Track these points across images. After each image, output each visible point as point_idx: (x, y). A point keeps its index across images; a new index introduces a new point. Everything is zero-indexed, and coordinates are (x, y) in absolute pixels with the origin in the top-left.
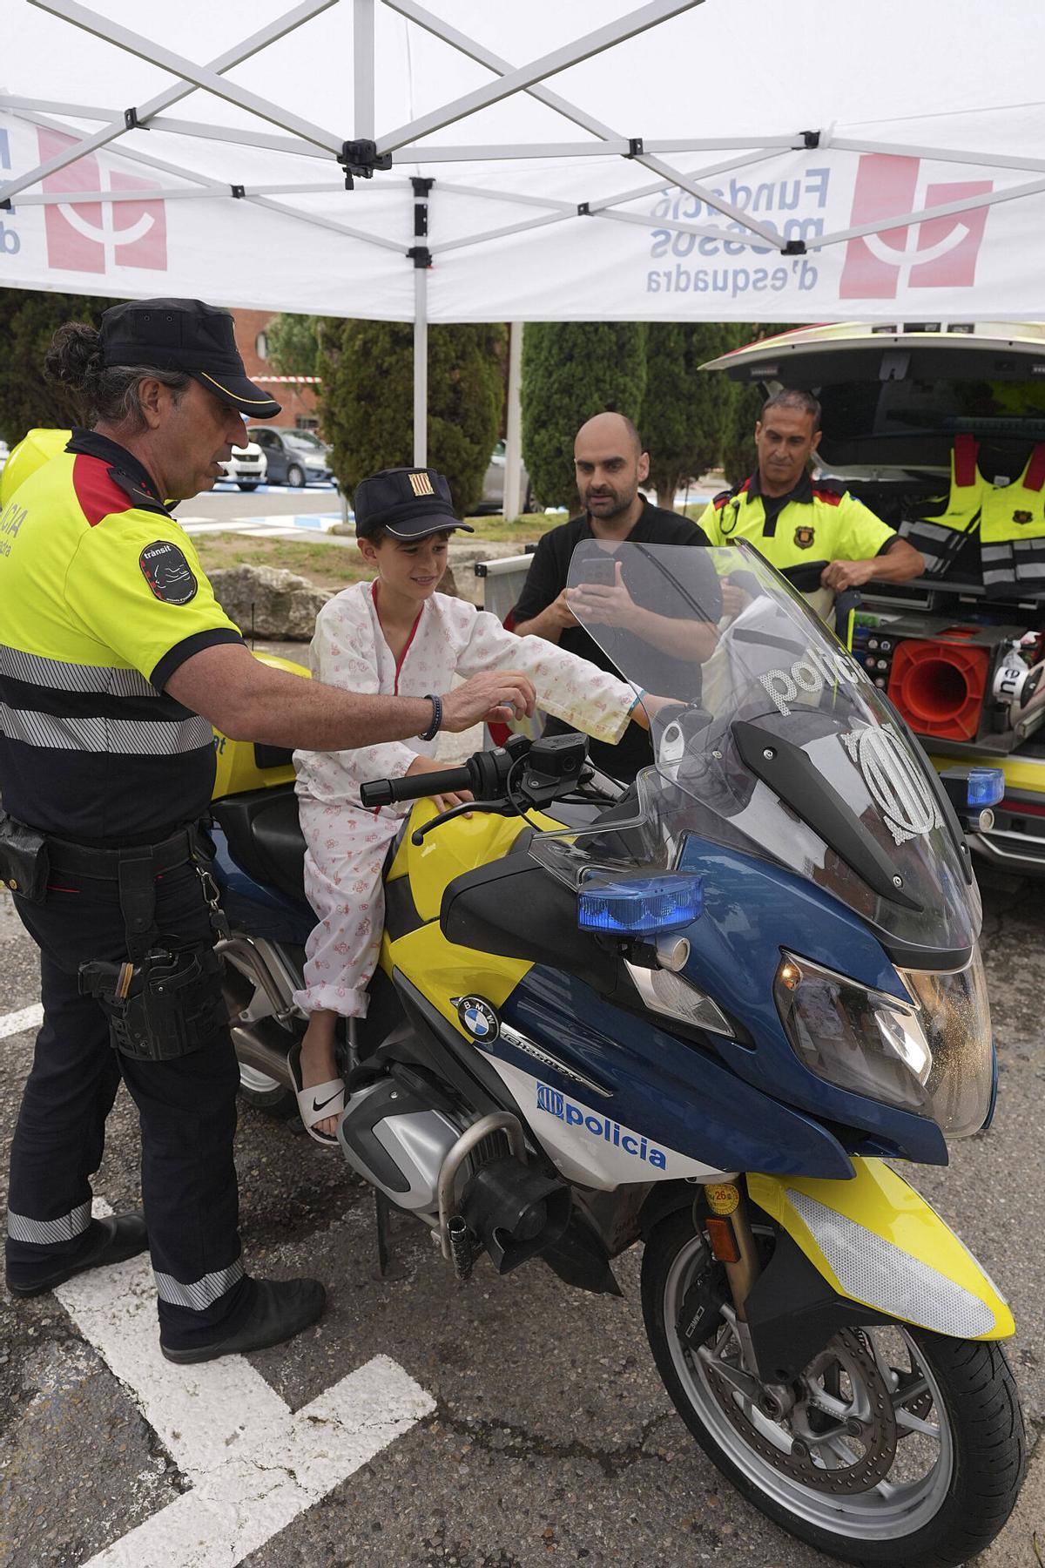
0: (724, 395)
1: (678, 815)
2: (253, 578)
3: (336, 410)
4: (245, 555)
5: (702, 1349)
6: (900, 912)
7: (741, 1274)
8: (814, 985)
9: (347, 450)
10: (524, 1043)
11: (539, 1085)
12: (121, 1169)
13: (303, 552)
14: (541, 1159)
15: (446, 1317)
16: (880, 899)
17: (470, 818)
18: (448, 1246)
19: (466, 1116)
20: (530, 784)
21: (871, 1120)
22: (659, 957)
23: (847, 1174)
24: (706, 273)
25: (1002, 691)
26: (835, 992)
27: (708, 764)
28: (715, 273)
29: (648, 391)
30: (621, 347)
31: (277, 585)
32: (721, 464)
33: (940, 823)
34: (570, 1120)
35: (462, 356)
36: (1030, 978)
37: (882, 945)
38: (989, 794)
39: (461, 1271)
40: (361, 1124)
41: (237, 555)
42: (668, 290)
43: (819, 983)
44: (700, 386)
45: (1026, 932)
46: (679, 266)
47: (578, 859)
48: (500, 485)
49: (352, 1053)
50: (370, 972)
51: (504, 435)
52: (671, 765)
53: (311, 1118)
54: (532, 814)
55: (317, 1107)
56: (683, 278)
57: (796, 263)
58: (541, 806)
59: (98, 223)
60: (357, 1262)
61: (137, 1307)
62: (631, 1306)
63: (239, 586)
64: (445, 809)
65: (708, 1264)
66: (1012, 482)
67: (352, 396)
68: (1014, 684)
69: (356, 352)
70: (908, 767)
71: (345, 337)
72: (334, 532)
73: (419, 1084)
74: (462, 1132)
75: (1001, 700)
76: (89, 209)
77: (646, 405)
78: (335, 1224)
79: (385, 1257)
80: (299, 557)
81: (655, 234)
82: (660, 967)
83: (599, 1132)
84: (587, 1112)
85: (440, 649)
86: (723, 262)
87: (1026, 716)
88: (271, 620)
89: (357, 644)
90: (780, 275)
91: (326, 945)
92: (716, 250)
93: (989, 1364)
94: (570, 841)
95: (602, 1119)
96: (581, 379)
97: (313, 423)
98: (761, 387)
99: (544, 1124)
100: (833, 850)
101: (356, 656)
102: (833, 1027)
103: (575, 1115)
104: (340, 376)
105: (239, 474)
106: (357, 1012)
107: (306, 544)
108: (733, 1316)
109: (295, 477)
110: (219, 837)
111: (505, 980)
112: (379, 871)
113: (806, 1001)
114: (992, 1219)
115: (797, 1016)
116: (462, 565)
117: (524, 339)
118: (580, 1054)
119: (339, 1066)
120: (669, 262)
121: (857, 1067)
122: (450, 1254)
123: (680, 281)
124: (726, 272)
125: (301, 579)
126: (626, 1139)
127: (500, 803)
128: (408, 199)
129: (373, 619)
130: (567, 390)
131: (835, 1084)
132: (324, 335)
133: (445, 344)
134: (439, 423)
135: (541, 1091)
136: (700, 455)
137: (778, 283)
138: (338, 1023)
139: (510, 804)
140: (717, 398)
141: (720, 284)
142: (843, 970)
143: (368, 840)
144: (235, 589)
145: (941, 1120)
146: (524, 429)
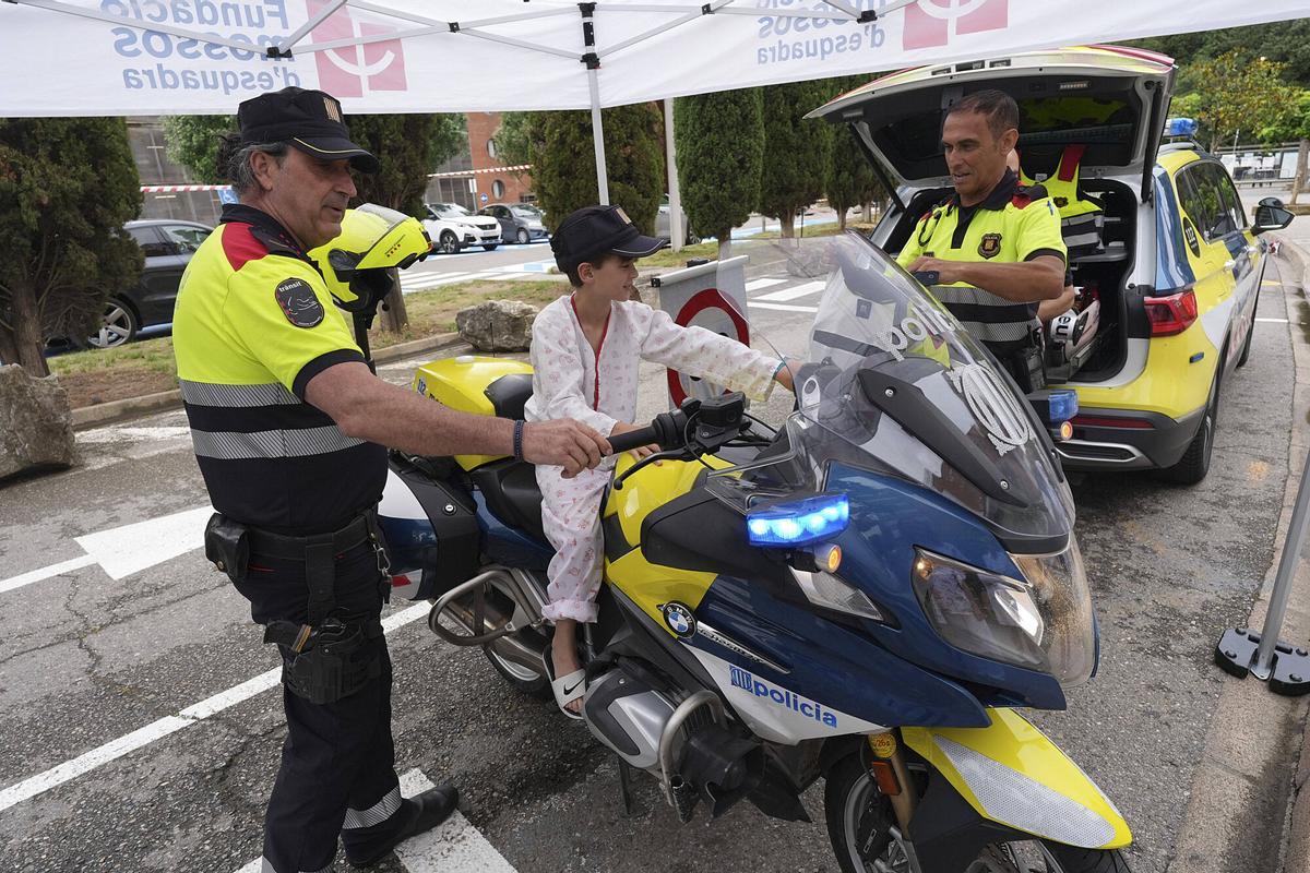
0: (823, 144)
1: (822, 447)
2: (497, 309)
3: (545, 185)
4: (490, 294)
5: (877, 862)
6: (1008, 509)
7: (903, 803)
8: (945, 572)
9: (555, 212)
10: (716, 636)
11: (731, 667)
12: (431, 746)
13: (530, 288)
14: (738, 725)
15: (678, 843)
16: (988, 499)
17: (661, 465)
18: (672, 797)
19: (678, 694)
20: (702, 435)
21: (999, 677)
22: (817, 562)
23: (985, 723)
24: (801, 45)
25: (1058, 333)
26: (961, 577)
27: (843, 405)
28: (808, 43)
29: (768, 147)
30: (745, 118)
31: (514, 312)
32: (825, 195)
33: (1033, 435)
34: (758, 693)
35: (631, 136)
36: (1100, 549)
37: (997, 538)
38: (1067, 410)
39: (684, 817)
40: (599, 704)
41: (486, 295)
42: (774, 60)
43: (948, 572)
44: (804, 140)
45: (1093, 514)
46: (780, 42)
47: (746, 490)
48: (667, 227)
49: (590, 649)
50: (597, 588)
51: (666, 190)
52: (812, 409)
53: (563, 700)
54: (705, 457)
55: (567, 692)
56: (784, 50)
57: (867, 27)
58: (712, 451)
59: (354, 61)
60: (609, 805)
61: (449, 850)
62: (819, 825)
63: (487, 315)
64: (639, 459)
65: (876, 795)
66: (1049, 176)
67: (555, 174)
68: (1066, 327)
69: (555, 142)
70: (1003, 393)
71: (546, 132)
72: (552, 272)
73: (640, 671)
74: (676, 707)
75: (1057, 341)
76: (347, 52)
77: (766, 157)
78: (589, 777)
79: (628, 800)
80: (528, 291)
81: (761, 21)
82: (819, 570)
83: (782, 700)
84: (771, 686)
85: (627, 340)
86: (813, 34)
87: (1078, 351)
88: (512, 337)
89: (564, 342)
90: (856, 38)
91: (562, 571)
92: (807, 25)
93: (1112, 867)
94: (737, 475)
95: (783, 691)
96: (718, 144)
97: (531, 198)
98: (851, 126)
99: (738, 697)
100: (948, 463)
101: (563, 352)
102: (962, 606)
103: (761, 689)
104: (545, 160)
105: (483, 238)
106: (590, 618)
107: (533, 282)
108: (900, 836)
109: (523, 237)
110: (478, 496)
111: (697, 588)
112: (597, 511)
113: (938, 585)
114: (1093, 739)
115: (932, 598)
116: (645, 285)
117: (675, 120)
118: (763, 642)
119: (580, 659)
120: (772, 41)
121: (983, 636)
122: (674, 803)
123: (783, 53)
124: (815, 42)
125: (531, 306)
126: (803, 706)
127: (680, 451)
128: (578, 19)
129: (574, 323)
130: (708, 153)
131: (969, 652)
132: (532, 133)
133: (618, 128)
134: (618, 186)
135: (733, 671)
136: (809, 189)
137: (855, 45)
138: (577, 628)
139: (688, 452)
140: (818, 146)
141: (812, 51)
142: (967, 560)
143: (587, 488)
144: (485, 318)
145: (1056, 673)
146: (680, 184)
